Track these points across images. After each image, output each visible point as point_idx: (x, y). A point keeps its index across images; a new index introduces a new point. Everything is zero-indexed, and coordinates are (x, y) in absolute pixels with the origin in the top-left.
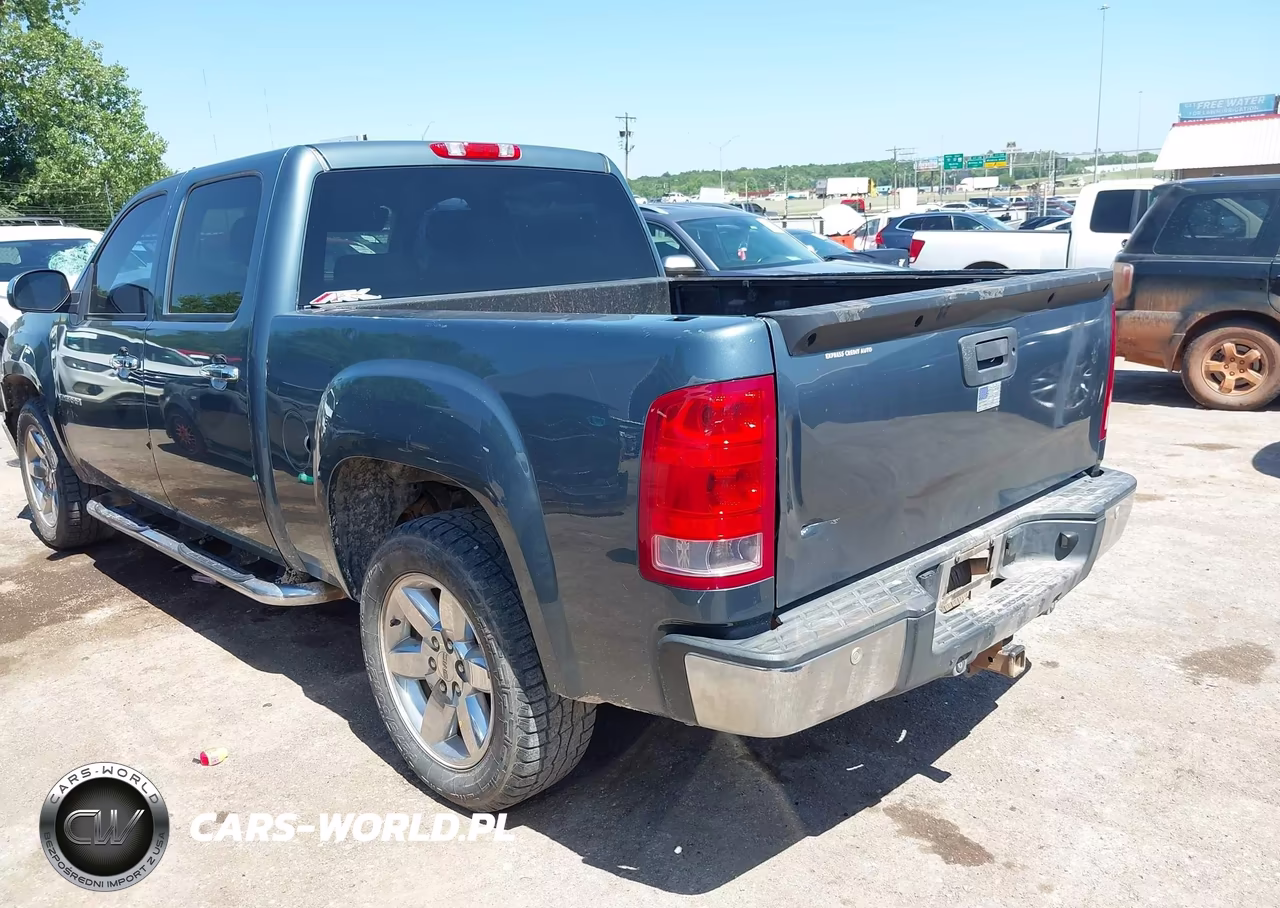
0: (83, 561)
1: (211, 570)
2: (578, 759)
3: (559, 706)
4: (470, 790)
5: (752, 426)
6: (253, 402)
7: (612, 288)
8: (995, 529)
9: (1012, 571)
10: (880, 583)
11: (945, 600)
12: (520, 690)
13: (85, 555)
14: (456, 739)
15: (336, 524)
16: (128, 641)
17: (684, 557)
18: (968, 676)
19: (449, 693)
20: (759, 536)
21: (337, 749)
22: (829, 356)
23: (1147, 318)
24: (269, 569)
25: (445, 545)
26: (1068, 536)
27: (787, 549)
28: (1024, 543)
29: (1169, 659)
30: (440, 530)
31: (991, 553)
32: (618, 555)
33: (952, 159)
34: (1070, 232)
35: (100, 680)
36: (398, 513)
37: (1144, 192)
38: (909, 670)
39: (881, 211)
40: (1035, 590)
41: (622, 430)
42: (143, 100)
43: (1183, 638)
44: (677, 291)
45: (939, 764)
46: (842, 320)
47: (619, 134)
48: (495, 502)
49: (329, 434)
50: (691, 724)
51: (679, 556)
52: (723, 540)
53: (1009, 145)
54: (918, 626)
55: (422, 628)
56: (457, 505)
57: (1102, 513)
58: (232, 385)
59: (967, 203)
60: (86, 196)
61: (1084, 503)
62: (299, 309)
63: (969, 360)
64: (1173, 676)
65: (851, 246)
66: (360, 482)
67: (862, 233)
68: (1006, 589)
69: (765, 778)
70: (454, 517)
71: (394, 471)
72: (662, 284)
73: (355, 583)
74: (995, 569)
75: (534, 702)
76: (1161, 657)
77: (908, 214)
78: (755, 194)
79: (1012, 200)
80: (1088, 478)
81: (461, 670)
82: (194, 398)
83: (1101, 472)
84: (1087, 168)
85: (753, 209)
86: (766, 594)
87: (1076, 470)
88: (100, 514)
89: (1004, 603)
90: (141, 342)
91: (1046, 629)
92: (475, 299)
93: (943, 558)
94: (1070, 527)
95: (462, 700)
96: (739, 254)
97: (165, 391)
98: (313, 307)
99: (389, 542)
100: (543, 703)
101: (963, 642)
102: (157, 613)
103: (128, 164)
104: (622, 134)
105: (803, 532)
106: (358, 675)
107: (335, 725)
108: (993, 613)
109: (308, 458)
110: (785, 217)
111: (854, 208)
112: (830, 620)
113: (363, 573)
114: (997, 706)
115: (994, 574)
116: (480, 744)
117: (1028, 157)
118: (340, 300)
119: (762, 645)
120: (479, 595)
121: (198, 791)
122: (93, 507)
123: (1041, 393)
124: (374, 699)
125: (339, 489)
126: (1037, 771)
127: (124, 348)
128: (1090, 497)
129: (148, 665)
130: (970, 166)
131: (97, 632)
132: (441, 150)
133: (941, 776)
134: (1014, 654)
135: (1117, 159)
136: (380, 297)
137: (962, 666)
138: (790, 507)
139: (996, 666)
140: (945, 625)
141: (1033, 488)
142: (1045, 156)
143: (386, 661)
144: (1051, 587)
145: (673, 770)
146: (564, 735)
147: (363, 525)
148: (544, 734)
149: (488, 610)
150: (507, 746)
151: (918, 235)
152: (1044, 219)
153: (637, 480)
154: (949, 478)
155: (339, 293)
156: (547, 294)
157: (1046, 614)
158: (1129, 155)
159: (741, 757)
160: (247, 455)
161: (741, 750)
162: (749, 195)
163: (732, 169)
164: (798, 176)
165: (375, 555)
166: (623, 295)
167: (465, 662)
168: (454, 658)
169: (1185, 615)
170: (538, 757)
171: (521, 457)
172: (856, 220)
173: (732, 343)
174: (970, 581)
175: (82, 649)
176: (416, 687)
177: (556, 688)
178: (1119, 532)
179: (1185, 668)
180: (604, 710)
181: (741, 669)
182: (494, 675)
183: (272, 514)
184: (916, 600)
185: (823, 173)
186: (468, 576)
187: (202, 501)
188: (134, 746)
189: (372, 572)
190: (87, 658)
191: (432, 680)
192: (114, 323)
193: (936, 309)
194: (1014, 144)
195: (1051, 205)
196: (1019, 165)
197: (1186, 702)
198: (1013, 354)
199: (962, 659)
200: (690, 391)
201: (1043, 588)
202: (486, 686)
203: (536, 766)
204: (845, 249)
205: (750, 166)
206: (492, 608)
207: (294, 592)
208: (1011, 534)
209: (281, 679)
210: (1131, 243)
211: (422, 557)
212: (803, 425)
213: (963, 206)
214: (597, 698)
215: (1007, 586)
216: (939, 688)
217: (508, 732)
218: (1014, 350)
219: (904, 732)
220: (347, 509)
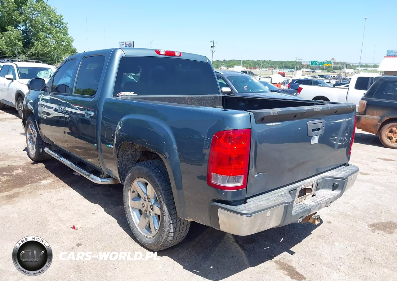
0: (41, 165)
1: (79, 171)
2: (184, 237)
3: (180, 221)
4: (151, 244)
5: (243, 143)
6: (97, 123)
7: (205, 97)
8: (314, 180)
9: (318, 193)
10: (278, 193)
11: (297, 199)
12: (169, 215)
13: (42, 164)
14: (149, 228)
15: (119, 161)
16: (54, 190)
17: (220, 180)
18: (302, 223)
19: (148, 214)
20: (243, 176)
21: (113, 228)
22: (267, 124)
23: (370, 118)
24: (97, 172)
25: (150, 170)
26: (336, 184)
27: (250, 180)
28: (323, 184)
29: (366, 224)
30: (149, 165)
31: (312, 187)
32: (201, 178)
33: (314, 62)
34: (348, 89)
35: (45, 201)
36: (137, 159)
37: (372, 78)
38: (285, 219)
39: (290, 77)
40: (325, 199)
41: (205, 140)
42: (68, 26)
43: (371, 218)
44: (225, 99)
45: (292, 249)
46: (272, 114)
47: (211, 47)
48: (166, 158)
49: (119, 134)
50: (218, 229)
51: (219, 180)
52: (232, 176)
53: (332, 59)
54: (288, 207)
55: (141, 194)
56: (154, 159)
57: (347, 178)
58: (91, 117)
59: (317, 76)
60: (48, 54)
61: (342, 174)
62: (113, 96)
63: (310, 128)
64: (366, 229)
65: (280, 87)
66: (127, 149)
67: (283, 83)
68: (316, 198)
69: (239, 249)
70: (154, 162)
71: (137, 147)
72: (220, 97)
73: (123, 179)
74: (313, 192)
75: (172, 219)
76: (363, 223)
77: (298, 79)
78: (251, 68)
79: (332, 76)
80: (344, 166)
81: (152, 208)
82: (78, 119)
83: (348, 165)
84: (357, 68)
85: (250, 73)
86: (243, 193)
87: (340, 164)
88: (48, 152)
89: (315, 202)
90: (65, 102)
91: (329, 212)
92: (164, 97)
93: (298, 187)
94: (337, 181)
95: (151, 216)
96: (245, 88)
97: (69, 116)
98: (117, 96)
99: (134, 168)
100: (175, 219)
101: (301, 213)
102: (63, 183)
103: (62, 45)
104: (212, 47)
105: (256, 176)
106: (121, 207)
107: (113, 221)
108: (311, 205)
109: (112, 141)
110: (260, 77)
111: (282, 75)
112: (262, 203)
113: (125, 176)
114: (311, 233)
115: (313, 193)
116: (156, 230)
117: (338, 63)
118: (125, 95)
119: (241, 208)
120: (159, 186)
121: (72, 237)
122: (46, 149)
123: (334, 139)
124: (126, 214)
125: (121, 151)
126: (322, 254)
127: (60, 103)
128: (344, 172)
129: (59, 198)
130: (320, 65)
131: (44, 187)
132: (158, 52)
133: (292, 253)
134: (317, 218)
135: (366, 66)
136: (137, 95)
137: (301, 220)
138: (252, 168)
139: (311, 221)
140: (296, 207)
141: (327, 168)
142: (343, 63)
143: (130, 203)
144: (329, 199)
145: (212, 244)
146: (180, 230)
147: (126, 162)
148: (175, 229)
149: (162, 190)
150: (164, 231)
151: (301, 86)
152: (341, 83)
153: (208, 155)
154: (303, 163)
155: (125, 93)
156: (185, 97)
157: (327, 206)
158: (370, 65)
159: (232, 242)
160: (94, 138)
161: (232, 239)
162: (249, 69)
163: (245, 60)
164: (265, 64)
165: (129, 172)
166: (208, 99)
167: (153, 205)
168: (150, 204)
169: (372, 211)
170: (172, 236)
171: (175, 146)
172: (282, 79)
173: (239, 119)
174: (306, 195)
175: (40, 192)
176: (138, 212)
177: (179, 215)
178: (352, 184)
179: (370, 227)
180: (193, 223)
181: (235, 215)
182: (162, 210)
183: (100, 156)
184: (288, 199)
185: (273, 63)
186: (156, 180)
187: (78, 150)
188: (54, 222)
189: (128, 176)
190: (42, 194)
191: (143, 210)
192: (57, 95)
193: (301, 113)
194: (334, 59)
195: (344, 79)
196: (335, 66)
197: (370, 238)
198: (323, 128)
199: (300, 218)
200: (225, 132)
201: (327, 199)
202: (159, 213)
203: (172, 238)
204: (278, 88)
205: (251, 60)
206: (163, 190)
207: (104, 180)
208: (319, 182)
209: (98, 206)
210: (366, 94)
211: (144, 173)
212: (258, 144)
213: (316, 77)
214: (191, 219)
215: (316, 197)
216: (293, 226)
217: (164, 227)
218: (323, 126)
219: (282, 239)
220: (122, 157)
